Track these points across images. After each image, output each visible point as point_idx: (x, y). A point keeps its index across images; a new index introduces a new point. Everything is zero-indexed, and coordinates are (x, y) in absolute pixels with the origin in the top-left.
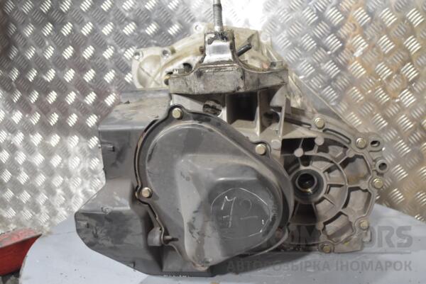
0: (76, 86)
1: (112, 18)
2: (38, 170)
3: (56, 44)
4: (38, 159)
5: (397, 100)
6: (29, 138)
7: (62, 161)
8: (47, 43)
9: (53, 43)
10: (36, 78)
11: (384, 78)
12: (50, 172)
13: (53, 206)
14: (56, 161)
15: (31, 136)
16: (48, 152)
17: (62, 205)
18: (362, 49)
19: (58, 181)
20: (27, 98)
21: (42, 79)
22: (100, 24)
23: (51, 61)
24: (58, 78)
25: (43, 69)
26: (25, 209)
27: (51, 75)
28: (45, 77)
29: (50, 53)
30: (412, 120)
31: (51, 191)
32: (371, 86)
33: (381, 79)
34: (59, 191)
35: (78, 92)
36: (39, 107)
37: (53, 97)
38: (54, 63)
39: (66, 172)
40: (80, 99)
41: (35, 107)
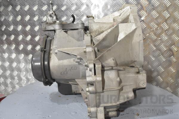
0: (22, 32)
1: (37, 3)
2: (7, 69)
3: (13, 15)
4: (7, 64)
5: (160, 38)
6: (3, 55)
7: (17, 65)
8: (10, 14)
9: (12, 14)
10: (5, 29)
11: (154, 29)
12: (12, 70)
13: (13, 84)
14: (15, 65)
15: (4, 54)
16: (11, 61)
17: (17, 84)
18: (145, 16)
19: (15, 73)
20: (2, 38)
21: (8, 29)
22: (32, 6)
23: (11, 22)
24: (15, 29)
25: (8, 25)
26: (2, 85)
27: (11, 28)
28: (9, 29)
29: (11, 18)
30: (166, 47)
31: (12, 78)
32: (149, 32)
33: (153, 29)
34: (16, 78)
35: (23, 35)
36: (6, 41)
37: (13, 37)
38: (13, 22)
39: (19, 70)
40: (24, 38)
41: (5, 42)
